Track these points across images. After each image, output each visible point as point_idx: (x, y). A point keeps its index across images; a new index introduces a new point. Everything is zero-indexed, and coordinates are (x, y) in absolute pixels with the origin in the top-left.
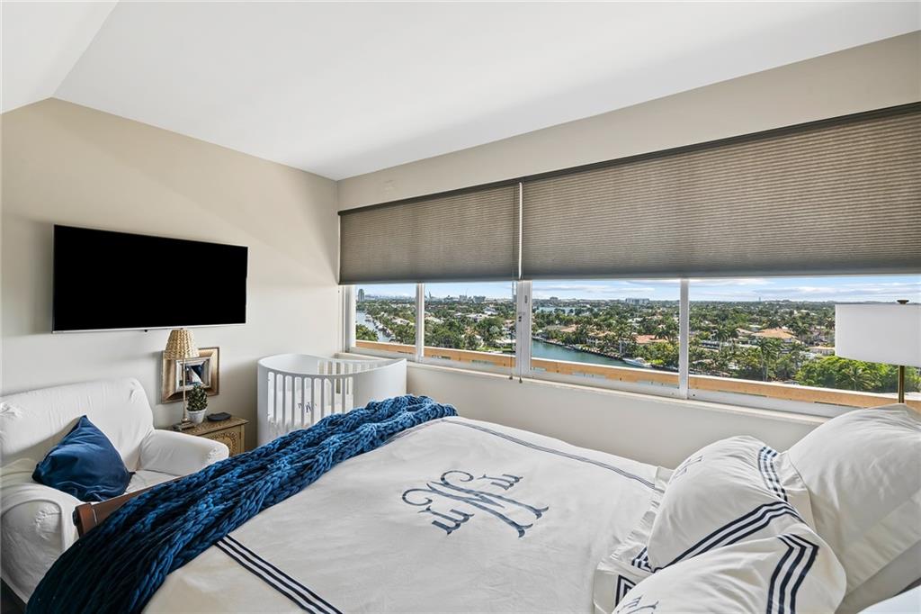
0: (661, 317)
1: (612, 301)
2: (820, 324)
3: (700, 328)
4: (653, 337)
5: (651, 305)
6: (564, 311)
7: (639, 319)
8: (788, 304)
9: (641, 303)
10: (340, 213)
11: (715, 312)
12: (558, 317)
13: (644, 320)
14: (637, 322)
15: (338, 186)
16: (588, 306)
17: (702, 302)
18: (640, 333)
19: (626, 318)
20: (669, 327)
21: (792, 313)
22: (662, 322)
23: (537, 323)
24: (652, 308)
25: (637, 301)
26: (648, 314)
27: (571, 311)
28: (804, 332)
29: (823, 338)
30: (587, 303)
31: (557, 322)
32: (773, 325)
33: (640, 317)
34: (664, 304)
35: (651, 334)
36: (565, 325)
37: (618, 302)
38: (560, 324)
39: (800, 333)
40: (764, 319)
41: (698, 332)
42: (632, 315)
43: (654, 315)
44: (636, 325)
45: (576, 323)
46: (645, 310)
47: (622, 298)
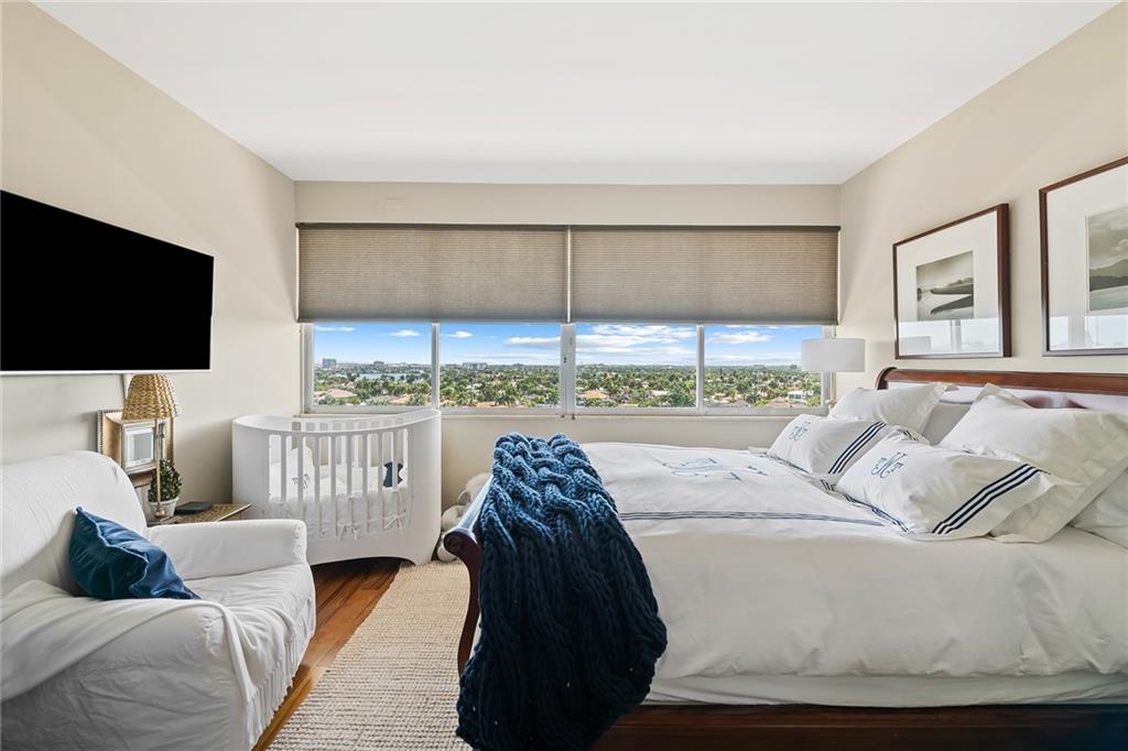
0: (499, 382)
1: (448, 366)
2: (625, 384)
3: (535, 392)
4: (494, 403)
5: (489, 370)
6: (392, 378)
7: (478, 385)
8: (603, 368)
9: (478, 367)
10: (301, 226)
11: (548, 376)
12: (386, 385)
13: (484, 385)
14: (477, 388)
15: (300, 188)
16: (422, 372)
17: (536, 366)
18: (480, 400)
19: (464, 384)
20: (508, 392)
21: (605, 375)
22: (500, 387)
23: (359, 394)
24: (491, 373)
25: (475, 365)
26: (488, 380)
27: (402, 378)
28: (615, 392)
29: (627, 396)
30: (420, 368)
31: (384, 392)
32: (593, 387)
33: (479, 382)
34: (501, 368)
35: (491, 400)
36: (395, 394)
37: (455, 366)
38: (389, 394)
39: (612, 392)
40: (586, 381)
41: (534, 396)
42: (471, 380)
43: (493, 380)
44: (475, 392)
45: (409, 392)
46: (483, 375)
47: (460, 363)
